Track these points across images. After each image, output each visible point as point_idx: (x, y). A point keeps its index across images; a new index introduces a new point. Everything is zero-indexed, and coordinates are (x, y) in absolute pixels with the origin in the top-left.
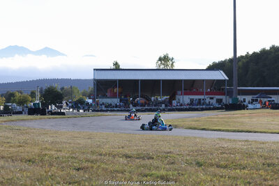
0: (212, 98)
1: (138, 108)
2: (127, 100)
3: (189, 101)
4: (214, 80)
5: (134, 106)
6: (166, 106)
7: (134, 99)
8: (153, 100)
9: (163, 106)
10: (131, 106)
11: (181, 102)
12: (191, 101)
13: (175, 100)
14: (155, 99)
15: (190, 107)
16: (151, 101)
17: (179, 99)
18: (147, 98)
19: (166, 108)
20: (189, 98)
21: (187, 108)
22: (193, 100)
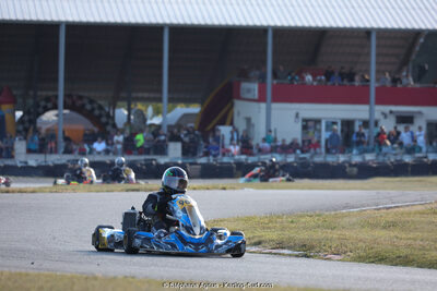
0: (406, 120)
3: (299, 126)
4: (417, 33)
10: (20, 147)
12: (305, 128)
13: (232, 124)
14: (132, 117)
15: (301, 159)
16: (114, 126)
17: (248, 120)
18: (97, 112)
19: (190, 161)
20: (297, 115)
21: (291, 163)
22: (318, 127)
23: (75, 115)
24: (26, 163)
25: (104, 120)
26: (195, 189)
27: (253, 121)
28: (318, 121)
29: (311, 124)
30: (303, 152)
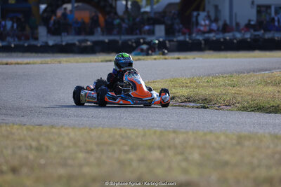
1: (67, 39)
2: (28, 13)
3: (254, 11)
5: (53, 32)
6: (170, 31)
7: (52, 9)
8: (120, 10)
9: (160, 30)
10: (42, 31)
11: (225, 15)
12: (259, 12)
13: (204, 10)
14: (129, 6)
15: (255, 36)
16: (116, 13)
17: (216, 7)
18: (102, 4)
19: (171, 38)
20: (253, 3)
21: (247, 39)
22: (269, 11)
23: (86, 6)
24: (47, 43)
25: (108, 9)
26: (155, 59)
27: (220, 8)
28: (269, 7)
29: (263, 9)
30: (255, 31)
